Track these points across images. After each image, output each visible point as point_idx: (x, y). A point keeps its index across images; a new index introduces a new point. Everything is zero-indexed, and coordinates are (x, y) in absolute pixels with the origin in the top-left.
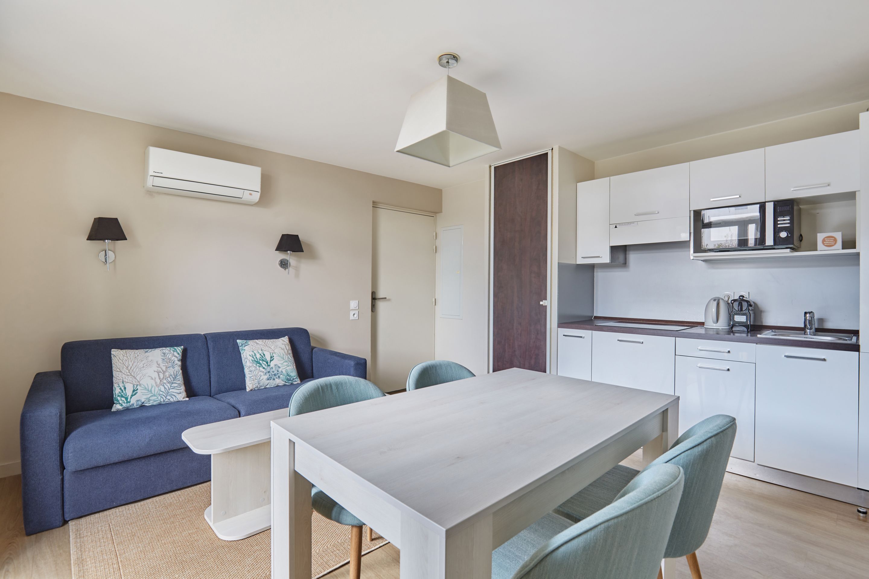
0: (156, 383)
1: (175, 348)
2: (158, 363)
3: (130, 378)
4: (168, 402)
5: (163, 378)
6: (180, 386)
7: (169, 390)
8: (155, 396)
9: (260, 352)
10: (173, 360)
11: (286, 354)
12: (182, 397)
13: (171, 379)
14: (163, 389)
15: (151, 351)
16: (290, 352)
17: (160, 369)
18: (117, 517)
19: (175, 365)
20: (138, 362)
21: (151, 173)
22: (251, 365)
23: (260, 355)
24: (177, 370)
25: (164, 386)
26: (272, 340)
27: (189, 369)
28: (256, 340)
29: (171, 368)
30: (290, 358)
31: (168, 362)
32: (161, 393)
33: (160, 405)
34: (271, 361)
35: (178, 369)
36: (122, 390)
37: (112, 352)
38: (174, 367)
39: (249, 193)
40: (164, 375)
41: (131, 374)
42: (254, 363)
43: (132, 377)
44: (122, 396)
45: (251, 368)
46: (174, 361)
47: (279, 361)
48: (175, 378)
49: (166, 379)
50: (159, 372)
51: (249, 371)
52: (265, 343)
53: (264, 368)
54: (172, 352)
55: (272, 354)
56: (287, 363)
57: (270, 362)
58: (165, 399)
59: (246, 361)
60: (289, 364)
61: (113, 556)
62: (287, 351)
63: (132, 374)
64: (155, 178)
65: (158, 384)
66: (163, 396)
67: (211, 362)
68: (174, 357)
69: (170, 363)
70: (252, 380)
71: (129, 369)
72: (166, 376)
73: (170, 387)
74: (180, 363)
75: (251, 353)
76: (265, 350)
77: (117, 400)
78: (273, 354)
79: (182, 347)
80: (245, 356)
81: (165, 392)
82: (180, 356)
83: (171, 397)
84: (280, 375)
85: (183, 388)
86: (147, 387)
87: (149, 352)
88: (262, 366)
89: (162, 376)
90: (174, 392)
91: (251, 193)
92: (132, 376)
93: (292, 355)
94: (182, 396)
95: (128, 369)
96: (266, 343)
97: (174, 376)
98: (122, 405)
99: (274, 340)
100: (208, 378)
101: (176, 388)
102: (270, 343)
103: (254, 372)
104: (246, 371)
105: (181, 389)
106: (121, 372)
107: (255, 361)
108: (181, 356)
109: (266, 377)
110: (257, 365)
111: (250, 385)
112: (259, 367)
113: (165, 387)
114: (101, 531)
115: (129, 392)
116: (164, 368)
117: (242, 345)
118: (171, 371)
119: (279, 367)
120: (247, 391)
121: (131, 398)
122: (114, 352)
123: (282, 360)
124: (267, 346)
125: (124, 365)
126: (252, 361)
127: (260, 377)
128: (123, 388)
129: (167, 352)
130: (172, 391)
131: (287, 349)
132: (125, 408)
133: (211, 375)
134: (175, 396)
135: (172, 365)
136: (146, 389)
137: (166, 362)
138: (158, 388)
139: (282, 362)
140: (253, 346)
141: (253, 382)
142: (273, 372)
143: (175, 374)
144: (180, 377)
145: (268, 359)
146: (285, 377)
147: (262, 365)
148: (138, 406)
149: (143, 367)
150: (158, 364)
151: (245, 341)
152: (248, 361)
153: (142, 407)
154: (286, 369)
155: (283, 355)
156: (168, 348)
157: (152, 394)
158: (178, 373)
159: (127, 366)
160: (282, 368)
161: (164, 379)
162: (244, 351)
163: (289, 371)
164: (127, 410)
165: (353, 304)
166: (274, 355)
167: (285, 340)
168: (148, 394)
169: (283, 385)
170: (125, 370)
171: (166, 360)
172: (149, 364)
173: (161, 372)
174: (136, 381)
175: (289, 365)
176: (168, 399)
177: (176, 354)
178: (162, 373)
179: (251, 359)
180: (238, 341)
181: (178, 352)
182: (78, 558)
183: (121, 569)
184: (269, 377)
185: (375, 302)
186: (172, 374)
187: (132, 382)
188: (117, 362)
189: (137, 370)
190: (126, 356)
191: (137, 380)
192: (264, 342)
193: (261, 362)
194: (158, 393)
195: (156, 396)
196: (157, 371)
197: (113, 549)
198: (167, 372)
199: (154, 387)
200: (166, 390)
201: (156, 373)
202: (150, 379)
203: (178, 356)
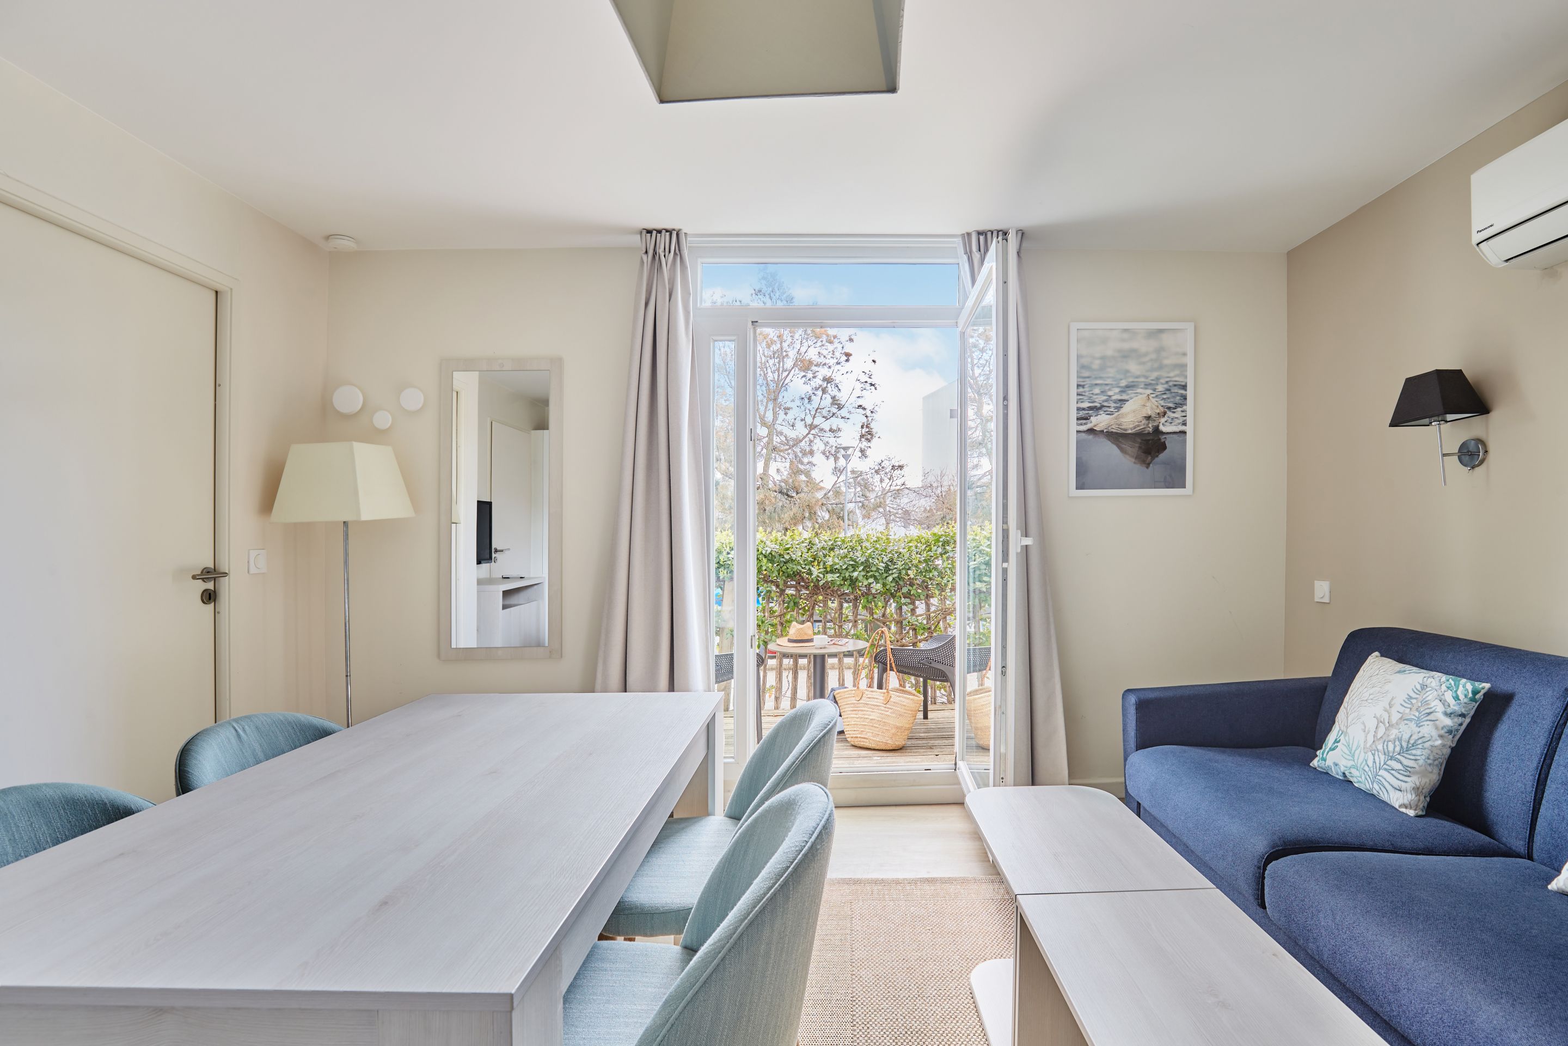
0: (1365, 741)
1: (1464, 681)
2: (1393, 703)
5: (1381, 737)
6: (1408, 774)
7: (1379, 770)
10: (1430, 708)
12: (1401, 802)
13: (1395, 747)
15: (1410, 673)
17: (1386, 716)
19: (1428, 720)
21: (1481, 234)
24: (1426, 735)
25: (1374, 755)
29: (1413, 725)
31: (1415, 708)
38: (1421, 724)
40: (1387, 732)
46: (1433, 711)
49: (1386, 743)
50: (1381, 722)
54: (1445, 689)
65: (1368, 746)
68: (1438, 702)
69: (1419, 711)
72: (1388, 735)
73: (1382, 764)
79: (1487, 686)
81: (1372, 771)
83: (1383, 789)
87: (1404, 673)
89: (1382, 731)
90: (1385, 779)
94: (1401, 799)
97: (1404, 745)
98: (1319, 760)
101: (1393, 772)
105: (1406, 782)
113: (1374, 759)
115: (1330, 741)
116: (1395, 717)
118: (1407, 731)
120: (1549, 889)
121: (1328, 752)
129: (1433, 684)
130: (1383, 775)
132: (1321, 768)
134: (1388, 793)
135: (1419, 717)
136: (1349, 746)
138: (1364, 754)
143: (1412, 742)
150: (1390, 703)
156: (1445, 678)
158: (1423, 743)
161: (1382, 741)
171: (1414, 701)
172: (1378, 697)
173: (1384, 723)
176: (1375, 789)
177: (1449, 696)
178: (1385, 725)
181: (1459, 692)
186: (1404, 737)
187: (1342, 722)
191: (1347, 723)
194: (1362, 767)
195: (1360, 772)
196: (1379, 717)
198: (1396, 729)
199: (1359, 750)
200: (1374, 765)
201: (1375, 722)
202: (1362, 729)
203: (1452, 701)
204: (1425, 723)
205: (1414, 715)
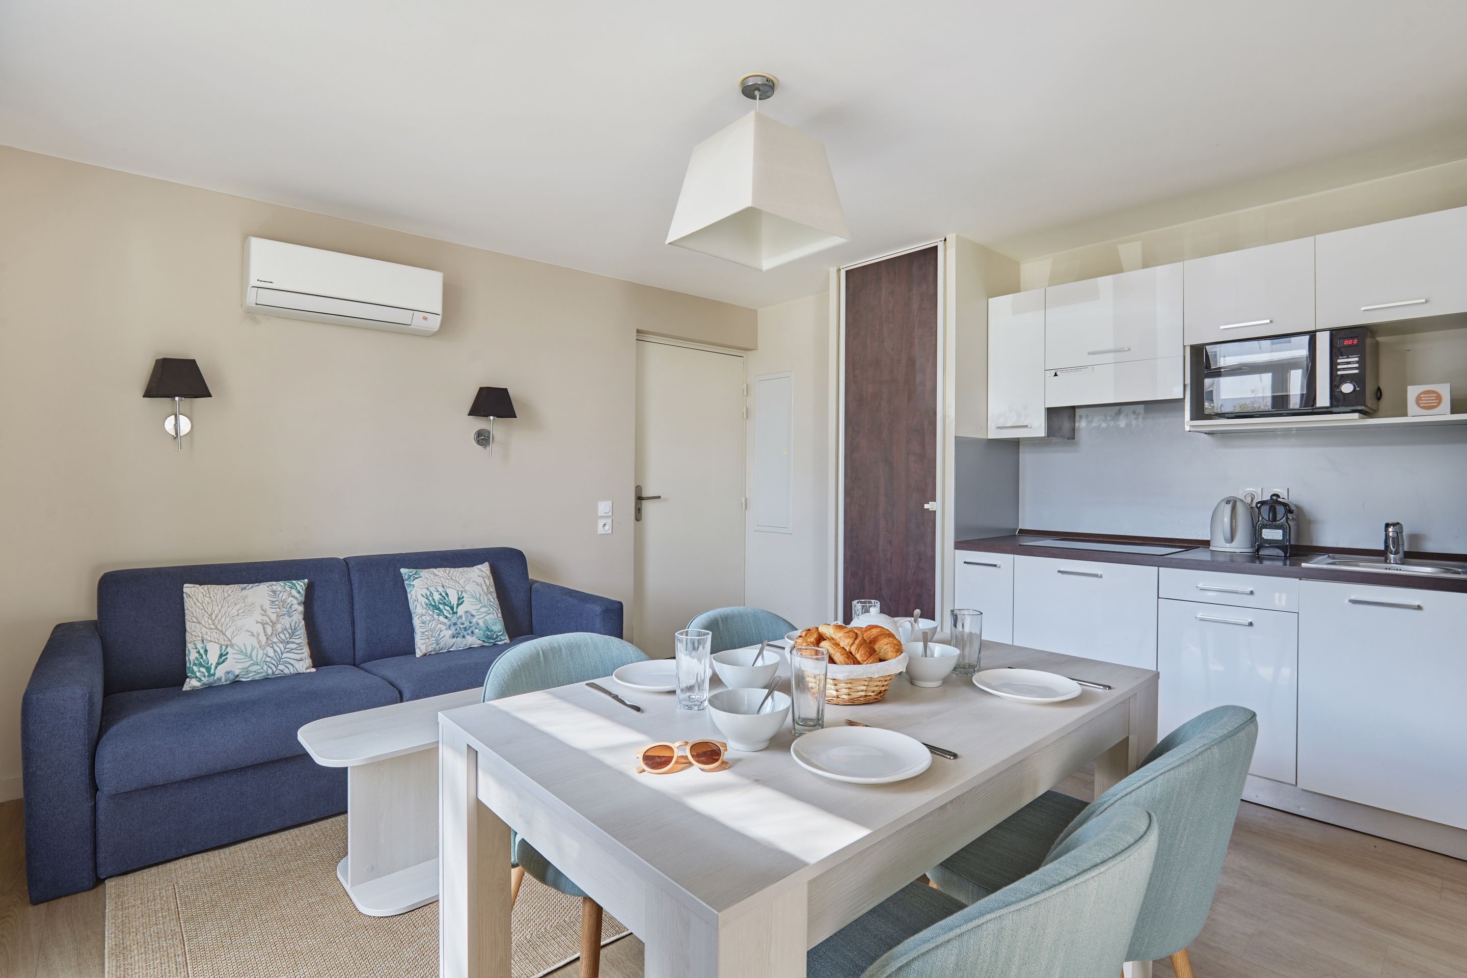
0: (259, 642)
1: (294, 582)
2: (264, 609)
3: (214, 634)
4: (279, 676)
5: (272, 633)
6: (300, 648)
7: (282, 655)
8: (258, 665)
9: (441, 589)
10: (289, 604)
11: (485, 594)
12: (305, 666)
13: (285, 635)
14: (271, 653)
15: (252, 587)
16: (493, 589)
17: (266, 619)
18: (188, 874)
19: (293, 611)
20: (228, 607)
21: (253, 282)
22: (424, 611)
23: (441, 594)
24: (297, 621)
25: (272, 647)
26: (461, 569)
27: (317, 619)
28: (434, 570)
29: (286, 617)
30: (492, 600)
31: (281, 607)
32: (268, 659)
33: (266, 679)
34: (458, 605)
35: (298, 617)
36: (201, 655)
37: (185, 590)
38: (292, 614)
39: (422, 317)
40: (274, 628)
41: (216, 626)
42: (429, 608)
43: (219, 632)
44: (201, 665)
45: (424, 617)
46: (292, 605)
47: (472, 604)
48: (293, 633)
49: (278, 636)
50: (265, 624)
51: (420, 622)
52: (448, 574)
53: (446, 617)
54: (289, 589)
55: (460, 593)
56: (487, 609)
57: (457, 607)
58: (274, 669)
59: (416, 605)
60: (490, 610)
61: (177, 942)
62: (487, 588)
63: (219, 627)
64: (259, 289)
65: (263, 643)
66: (271, 665)
67: (356, 606)
68: (291, 599)
69: (285, 608)
70: (426, 637)
71: (213, 619)
72: (276, 630)
73: (283, 649)
74: (301, 608)
75: (425, 591)
76: (448, 585)
77: (193, 672)
78: (462, 592)
79: (306, 581)
80: (414, 597)
81: (275, 659)
82: (302, 595)
83: (286, 666)
84: (474, 629)
85: (306, 651)
86: (243, 649)
87: (249, 589)
88: (444, 614)
89: (269, 630)
90: (290, 658)
91: (425, 317)
92: (219, 630)
93: (495, 595)
94: (305, 664)
95: (211, 619)
96: (450, 575)
97: (290, 631)
98: (200, 680)
99: (465, 569)
100: (350, 633)
101: (293, 651)
102: (458, 574)
103: (428, 624)
104: (416, 622)
105: (303, 653)
106: (200, 623)
107: (431, 604)
108: (304, 596)
109: (450, 632)
110: (434, 612)
111: (422, 646)
112: (438, 615)
113: (274, 650)
114: (159, 897)
115: (213, 658)
116: (274, 617)
117: (410, 577)
118: (286, 621)
119: (473, 616)
120: (417, 656)
121: (216, 667)
122: (188, 589)
123: (478, 603)
124: (452, 579)
125: (205, 611)
126: (426, 605)
127: (439, 632)
128: (202, 651)
129: (279, 589)
130: (286, 656)
131: (486, 585)
132: (206, 685)
133: (356, 629)
134: (292, 665)
135: (288, 611)
136: (242, 652)
137: (277, 607)
138: (262, 651)
139: (478, 607)
140: (428, 579)
141: (427, 640)
142: (462, 624)
143: (293, 628)
144: (302, 632)
145: (454, 601)
146: (482, 632)
147: (443, 612)
148: (228, 682)
149: (238, 615)
150: (262, 610)
151: (415, 570)
152: (419, 605)
153: (236, 683)
154: (485, 618)
155: (480, 595)
156: (282, 583)
157: (253, 662)
158: (299, 625)
159: (209, 613)
160: (477, 617)
161: (274, 636)
162: (412, 588)
163: (489, 622)
164: (209, 688)
165: (604, 507)
166: (464, 594)
167: (483, 569)
168: (245, 660)
169: (479, 646)
170: (205, 620)
171: (277, 603)
172: (248, 610)
173: (268, 624)
174: (226, 639)
175: (489, 612)
176: (280, 670)
177: (294, 592)
178: (270, 625)
179: (425, 602)
180: (403, 570)
181: (299, 588)
182: (116, 945)
183: (189, 964)
184: (455, 632)
185: (641, 503)
186: (287, 627)
187: (219, 640)
188: (194, 606)
189: (228, 620)
190: (208, 595)
192: (448, 572)
193: (441, 606)
194: (262, 660)
195: (260, 666)
196: (261, 621)
197: (178, 930)
198: (279, 624)
199: (256, 649)
200: (276, 654)
201: (260, 626)
202: (250, 635)
203: (297, 595)
204: (293, 613)
205: (284, 611)
